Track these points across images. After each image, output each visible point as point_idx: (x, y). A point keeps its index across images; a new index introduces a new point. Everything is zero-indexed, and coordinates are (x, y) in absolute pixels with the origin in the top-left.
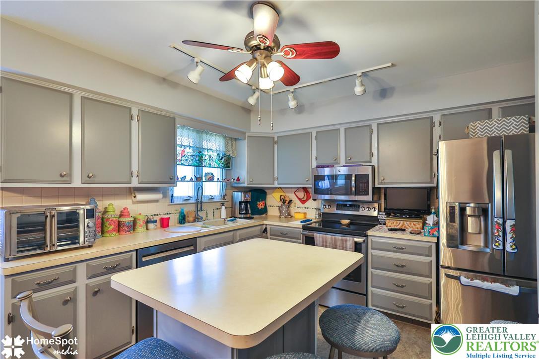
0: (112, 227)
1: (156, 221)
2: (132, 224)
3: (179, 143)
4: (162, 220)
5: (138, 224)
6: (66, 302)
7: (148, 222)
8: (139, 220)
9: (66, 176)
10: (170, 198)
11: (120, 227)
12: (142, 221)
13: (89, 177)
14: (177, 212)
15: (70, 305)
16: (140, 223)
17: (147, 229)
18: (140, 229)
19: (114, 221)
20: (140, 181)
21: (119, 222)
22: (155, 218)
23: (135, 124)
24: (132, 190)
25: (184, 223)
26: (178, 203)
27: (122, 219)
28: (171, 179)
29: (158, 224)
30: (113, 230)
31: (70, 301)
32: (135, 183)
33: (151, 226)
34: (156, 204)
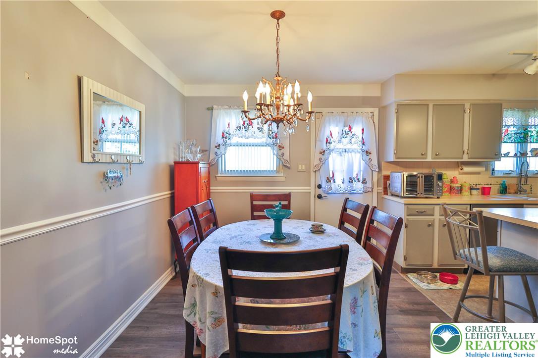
0: (446, 189)
1: (478, 189)
2: (459, 188)
3: (504, 124)
4: (484, 188)
5: (464, 189)
6: (429, 225)
7: (471, 189)
8: (465, 186)
9: (424, 155)
10: (491, 171)
11: (451, 190)
12: (467, 187)
13: (436, 155)
14: (498, 183)
15: (431, 227)
16: (466, 189)
17: (471, 194)
18: (466, 193)
19: (448, 185)
20: (469, 157)
21: (451, 186)
22: (478, 187)
23: (467, 115)
24: (460, 164)
25: (505, 194)
26: (499, 175)
27: (452, 185)
28: (496, 155)
29: (480, 191)
30: (446, 191)
31: (431, 225)
32: (465, 158)
33: (474, 192)
34: (478, 175)
